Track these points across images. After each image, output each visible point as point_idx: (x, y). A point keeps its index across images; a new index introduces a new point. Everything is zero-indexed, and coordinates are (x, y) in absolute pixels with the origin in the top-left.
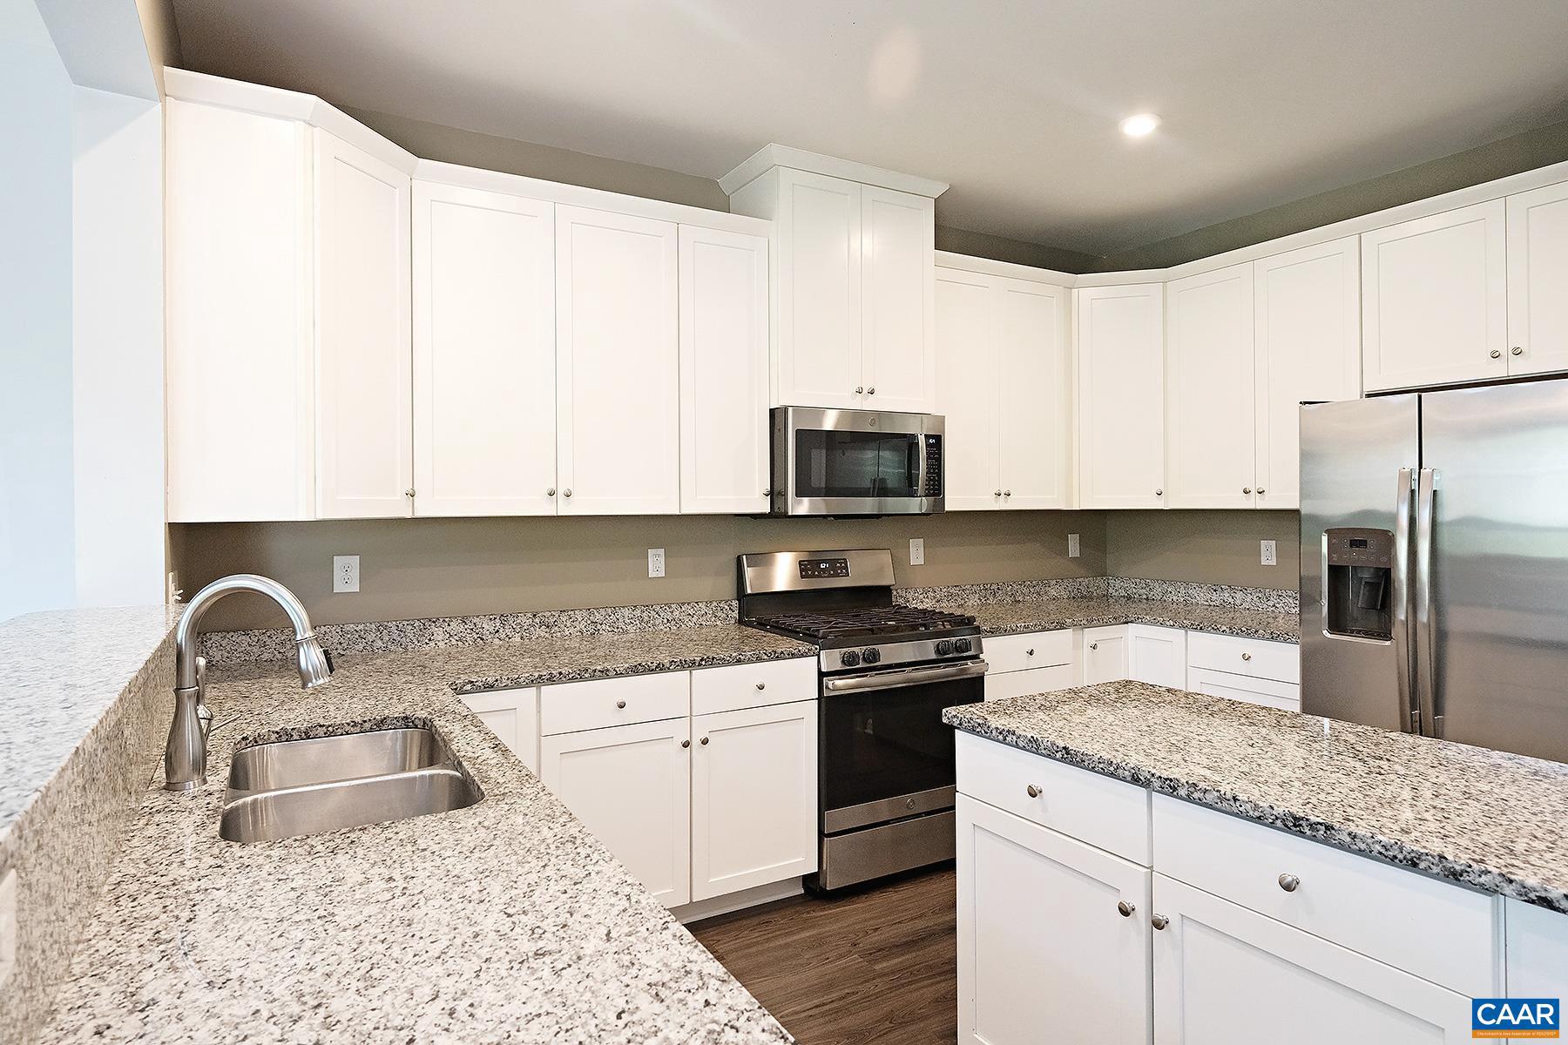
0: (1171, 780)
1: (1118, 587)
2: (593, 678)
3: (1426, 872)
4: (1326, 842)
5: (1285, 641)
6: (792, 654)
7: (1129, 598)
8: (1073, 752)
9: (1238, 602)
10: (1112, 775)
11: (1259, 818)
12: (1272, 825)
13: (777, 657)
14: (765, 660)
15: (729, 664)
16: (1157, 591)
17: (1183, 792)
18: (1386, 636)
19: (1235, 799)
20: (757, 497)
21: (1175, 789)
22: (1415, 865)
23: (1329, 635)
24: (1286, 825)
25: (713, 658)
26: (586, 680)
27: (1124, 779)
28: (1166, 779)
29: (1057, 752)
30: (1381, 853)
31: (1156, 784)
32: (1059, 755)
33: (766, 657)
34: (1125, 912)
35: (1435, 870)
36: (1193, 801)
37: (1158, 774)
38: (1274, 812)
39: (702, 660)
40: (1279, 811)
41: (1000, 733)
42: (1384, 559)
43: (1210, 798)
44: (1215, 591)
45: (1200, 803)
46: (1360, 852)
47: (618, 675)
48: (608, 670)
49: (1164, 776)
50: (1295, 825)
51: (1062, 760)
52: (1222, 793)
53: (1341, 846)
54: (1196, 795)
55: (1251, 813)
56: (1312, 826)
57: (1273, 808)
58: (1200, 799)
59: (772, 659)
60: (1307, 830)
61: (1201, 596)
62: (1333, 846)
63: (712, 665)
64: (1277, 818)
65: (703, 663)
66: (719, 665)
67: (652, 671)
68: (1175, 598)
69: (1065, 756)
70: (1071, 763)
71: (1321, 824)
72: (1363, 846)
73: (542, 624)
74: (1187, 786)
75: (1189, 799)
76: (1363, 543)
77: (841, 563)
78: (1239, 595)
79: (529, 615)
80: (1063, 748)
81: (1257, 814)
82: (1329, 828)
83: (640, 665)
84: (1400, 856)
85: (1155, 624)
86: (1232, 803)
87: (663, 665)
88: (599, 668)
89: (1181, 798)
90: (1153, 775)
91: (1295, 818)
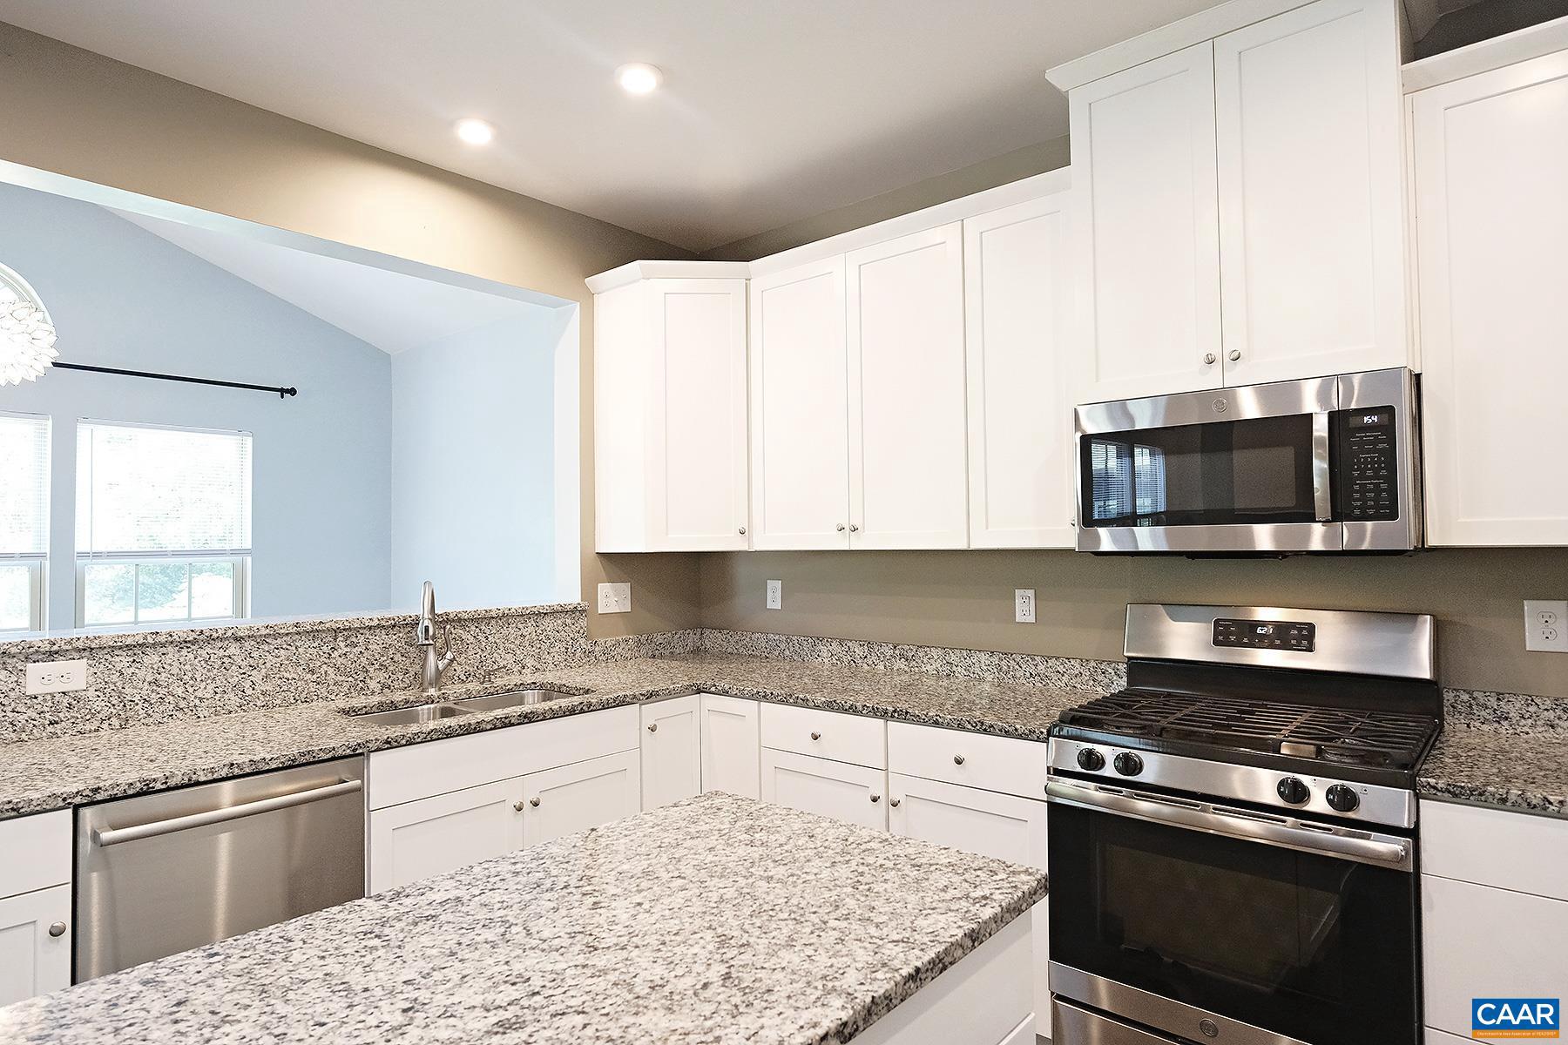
2: (795, 704)
6: (1006, 732)
13: (985, 730)
14: (969, 731)
15: (925, 723)
25: (907, 713)
26: (791, 704)
33: (970, 727)
47: (817, 707)
48: (808, 700)
59: (978, 731)
63: (905, 720)
65: (896, 715)
66: (913, 722)
67: (846, 711)
73: (902, 656)
77: (1300, 630)
79: (891, 646)
83: (835, 701)
87: (856, 708)
88: (801, 696)
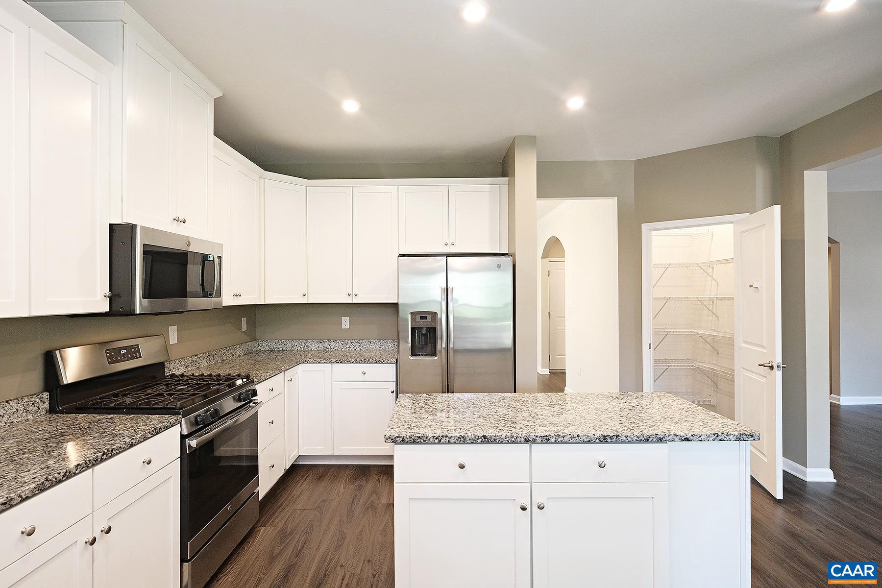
0: (547, 436)
1: (264, 346)
3: (652, 442)
4: (616, 442)
5: (382, 363)
7: (272, 351)
8: (489, 437)
9: (332, 347)
10: (513, 442)
11: (589, 441)
12: (595, 442)
16: (289, 345)
17: (552, 440)
18: (434, 355)
19: (578, 436)
20: (99, 299)
21: (549, 440)
22: (648, 440)
23: (411, 358)
24: (600, 441)
25: (112, 450)
27: (521, 443)
28: (544, 437)
29: (478, 439)
30: (636, 440)
31: (539, 440)
32: (479, 441)
34: (524, 509)
35: (655, 440)
36: (558, 443)
37: (539, 435)
38: (596, 437)
39: (103, 455)
40: (597, 435)
41: (436, 439)
42: (433, 324)
43: (566, 439)
44: (321, 343)
45: (562, 443)
46: (629, 442)
48: (12, 500)
49: (543, 435)
50: (604, 440)
51: (482, 443)
52: (572, 435)
53: (623, 442)
54: (559, 440)
55: (585, 440)
56: (611, 438)
57: (595, 435)
58: (561, 441)
60: (609, 440)
61: (313, 346)
62: (619, 443)
64: (597, 439)
65: (104, 457)
68: (299, 349)
69: (484, 440)
70: (488, 443)
71: (614, 436)
72: (630, 439)
74: (555, 437)
75: (556, 442)
76: (425, 318)
77: (135, 348)
78: (333, 344)
80: (482, 436)
81: (588, 440)
82: (617, 436)
83: (46, 480)
84: (643, 439)
85: (315, 363)
86: (577, 438)
87: (70, 472)
89: (552, 443)
90: (537, 436)
91: (604, 436)
